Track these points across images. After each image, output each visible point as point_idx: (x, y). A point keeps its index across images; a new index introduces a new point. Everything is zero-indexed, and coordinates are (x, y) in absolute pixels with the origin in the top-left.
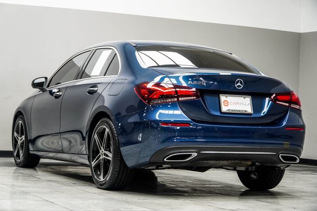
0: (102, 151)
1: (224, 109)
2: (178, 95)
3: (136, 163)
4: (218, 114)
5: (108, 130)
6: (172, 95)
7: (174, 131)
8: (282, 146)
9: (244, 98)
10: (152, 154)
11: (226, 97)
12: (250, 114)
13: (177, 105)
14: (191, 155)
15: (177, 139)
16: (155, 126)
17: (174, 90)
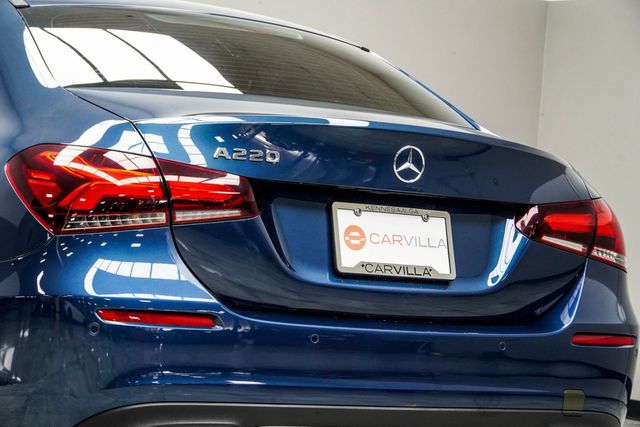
1: (349, 259)
2: (170, 199)
4: (324, 278)
6: (148, 198)
8: (557, 404)
9: (425, 220)
11: (357, 214)
12: (445, 283)
13: (165, 237)
15: (162, 377)
16: (77, 315)
17: (157, 179)
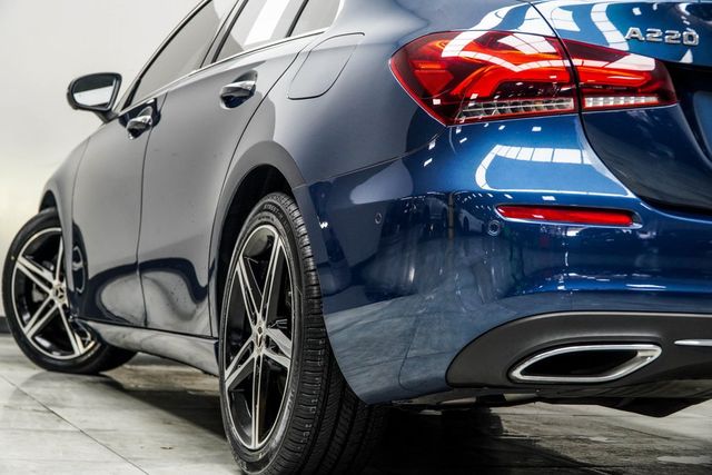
0: (260, 327)
2: (578, 85)
3: (395, 382)
5: (280, 244)
6: (549, 84)
7: (556, 244)
10: (460, 346)
13: (574, 125)
14: (634, 353)
15: (568, 281)
16: (475, 224)
17: (558, 63)
